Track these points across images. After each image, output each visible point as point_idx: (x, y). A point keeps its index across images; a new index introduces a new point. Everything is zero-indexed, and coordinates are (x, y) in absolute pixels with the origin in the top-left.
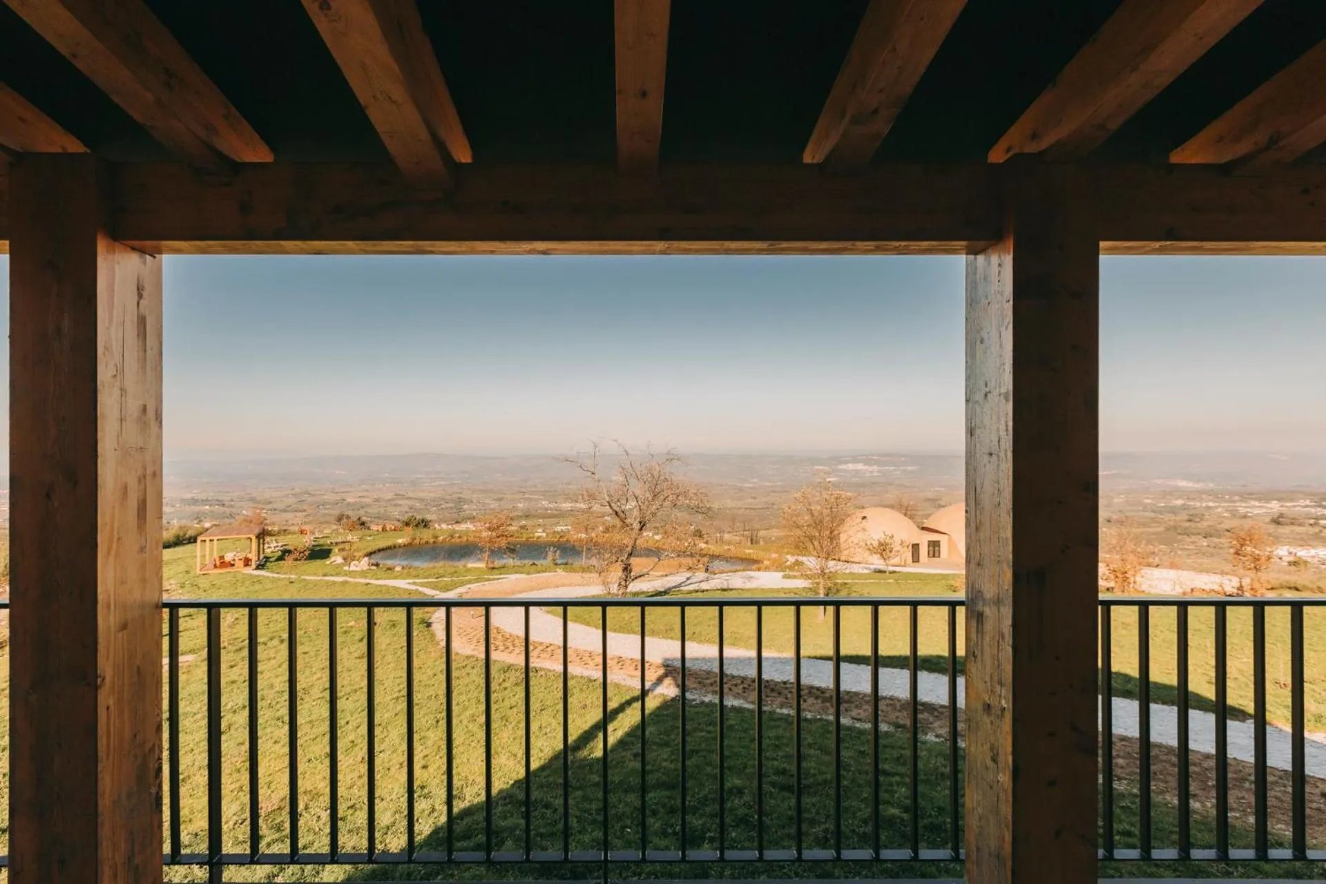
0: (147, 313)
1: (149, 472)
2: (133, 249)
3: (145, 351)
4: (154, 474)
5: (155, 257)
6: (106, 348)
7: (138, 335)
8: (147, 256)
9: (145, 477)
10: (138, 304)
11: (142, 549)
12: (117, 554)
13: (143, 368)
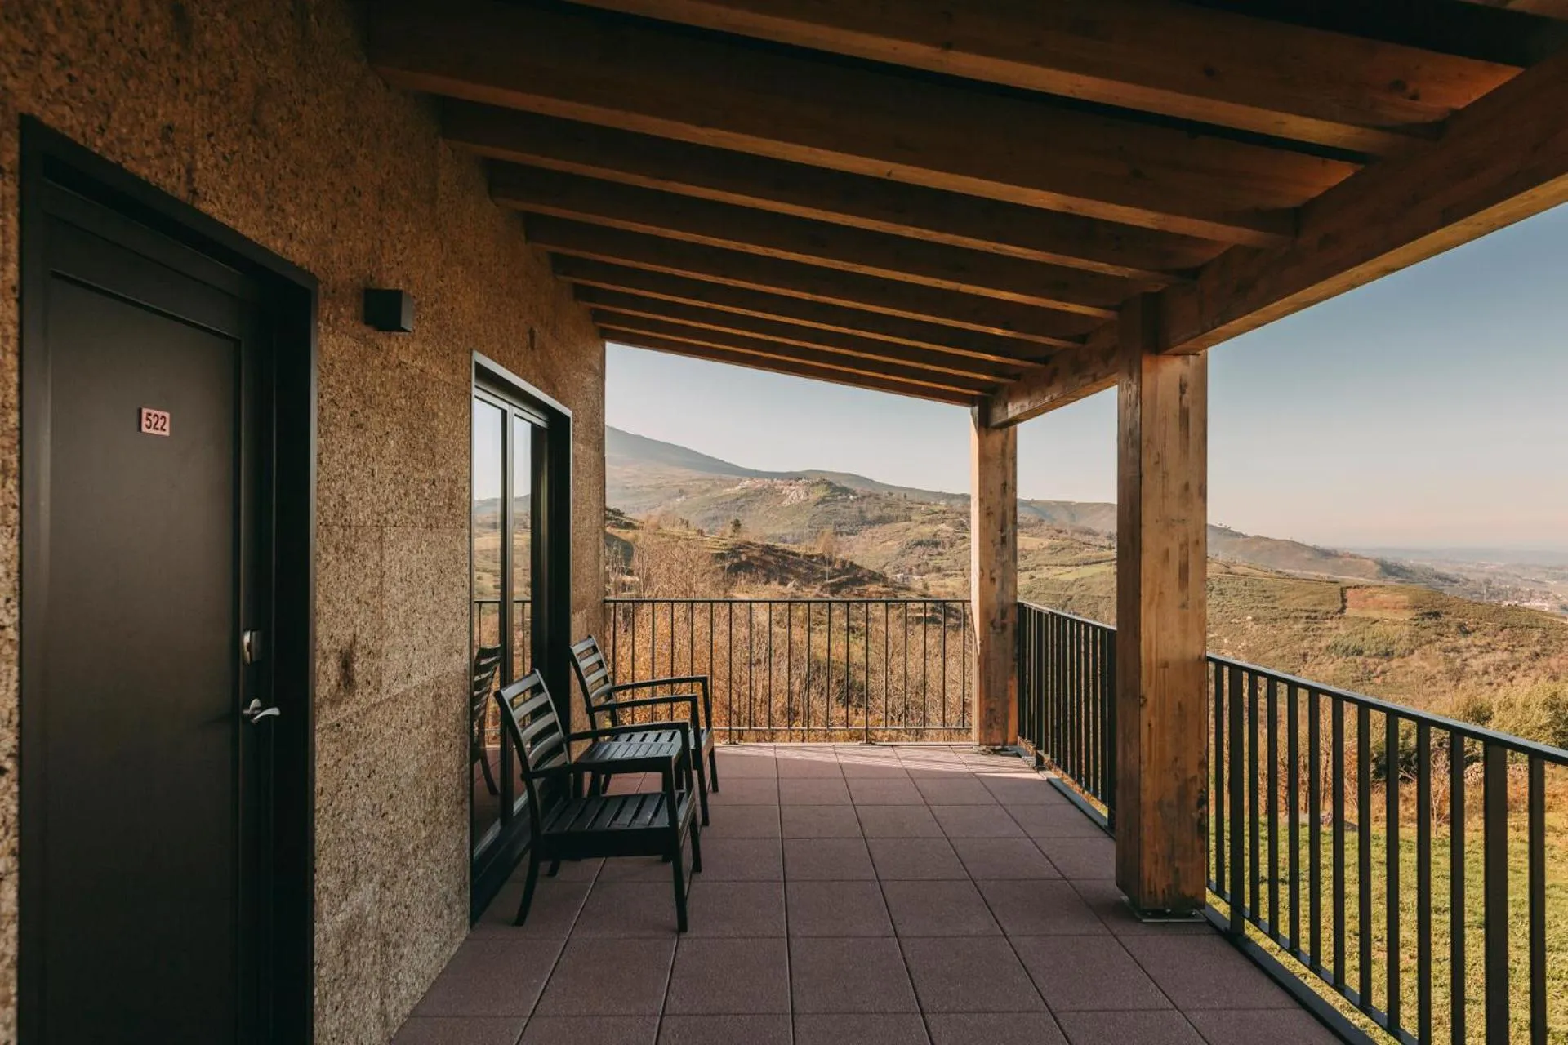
0: (1190, 406)
1: (1192, 538)
2: (1176, 355)
3: (1188, 437)
4: (1197, 542)
5: (1199, 355)
6: (1149, 441)
7: (1180, 425)
8: (1191, 357)
9: (1187, 545)
10: (1181, 399)
11: (1184, 606)
12: (1159, 606)
13: (1185, 452)
